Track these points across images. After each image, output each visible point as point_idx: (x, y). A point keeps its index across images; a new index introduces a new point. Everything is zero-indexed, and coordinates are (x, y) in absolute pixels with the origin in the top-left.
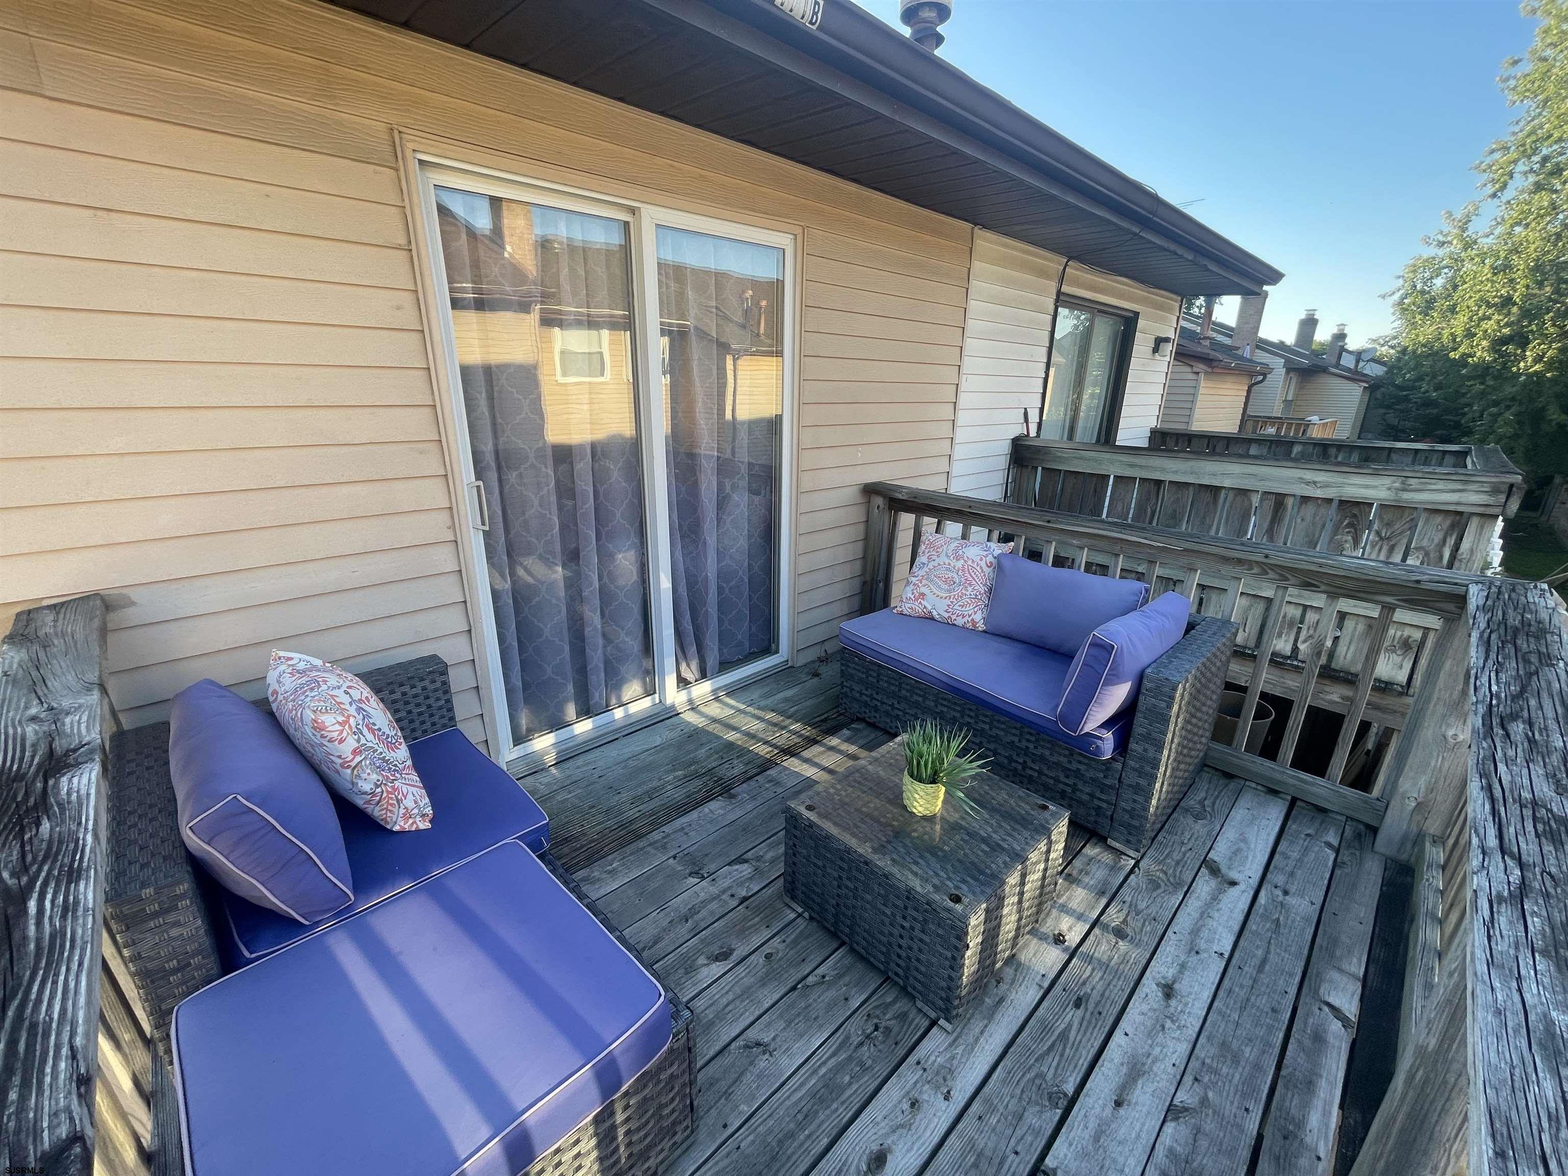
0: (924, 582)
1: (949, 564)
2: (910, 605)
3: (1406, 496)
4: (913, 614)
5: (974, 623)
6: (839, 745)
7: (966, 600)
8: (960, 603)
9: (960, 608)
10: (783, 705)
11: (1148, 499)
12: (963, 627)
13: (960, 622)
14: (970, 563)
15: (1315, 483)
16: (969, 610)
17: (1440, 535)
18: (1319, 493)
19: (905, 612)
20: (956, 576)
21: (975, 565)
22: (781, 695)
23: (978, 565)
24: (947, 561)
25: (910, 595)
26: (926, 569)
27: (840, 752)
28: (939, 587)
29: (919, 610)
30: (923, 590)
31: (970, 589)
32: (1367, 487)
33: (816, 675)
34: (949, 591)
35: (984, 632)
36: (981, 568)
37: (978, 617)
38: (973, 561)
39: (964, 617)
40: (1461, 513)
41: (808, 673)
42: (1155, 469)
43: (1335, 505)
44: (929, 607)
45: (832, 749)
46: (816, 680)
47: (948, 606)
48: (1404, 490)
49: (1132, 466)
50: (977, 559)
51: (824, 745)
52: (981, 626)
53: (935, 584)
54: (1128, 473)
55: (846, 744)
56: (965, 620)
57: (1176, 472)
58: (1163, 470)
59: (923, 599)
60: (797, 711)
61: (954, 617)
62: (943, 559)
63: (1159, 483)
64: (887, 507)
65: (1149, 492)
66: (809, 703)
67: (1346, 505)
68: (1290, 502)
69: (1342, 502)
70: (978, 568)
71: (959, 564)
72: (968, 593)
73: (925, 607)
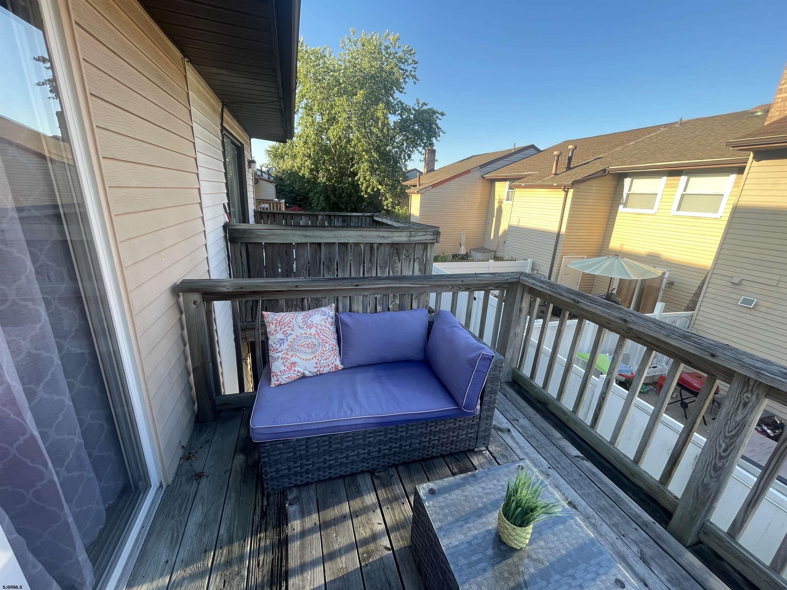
0: (290, 354)
1: (306, 333)
2: (286, 376)
3: (412, 239)
4: (290, 380)
5: (336, 367)
6: (303, 526)
7: (327, 354)
8: (324, 358)
9: (325, 361)
10: (207, 535)
11: (316, 253)
12: (328, 373)
13: (326, 370)
14: (320, 327)
15: (384, 237)
16: (332, 359)
17: (422, 252)
18: (386, 241)
19: (283, 382)
20: (314, 340)
21: (324, 328)
22: (191, 528)
23: (325, 327)
24: (303, 332)
25: (282, 368)
26: (286, 343)
27: (311, 531)
28: (305, 353)
29: (294, 376)
30: (293, 359)
31: (327, 345)
32: (400, 236)
33: (199, 476)
34: (314, 352)
35: (343, 369)
36: (328, 328)
37: (338, 363)
38: (321, 325)
39: (329, 366)
40: (425, 243)
41: (189, 481)
42: (316, 237)
43: (390, 244)
44: (302, 371)
45: (303, 534)
46: (204, 481)
47: (316, 363)
48: (411, 236)
49: (306, 236)
50: (323, 323)
51: (294, 538)
52: (341, 367)
53: (300, 351)
54: (304, 240)
55: (307, 519)
56: (330, 367)
57: (328, 238)
58: (321, 237)
59: (295, 366)
60: (229, 529)
61: (321, 370)
62: (298, 331)
63: (319, 244)
64: (202, 300)
65: (316, 250)
66: (228, 509)
67: (393, 245)
68: (375, 246)
69: (392, 244)
70: (327, 329)
71: (313, 331)
72: (327, 349)
73: (299, 372)
